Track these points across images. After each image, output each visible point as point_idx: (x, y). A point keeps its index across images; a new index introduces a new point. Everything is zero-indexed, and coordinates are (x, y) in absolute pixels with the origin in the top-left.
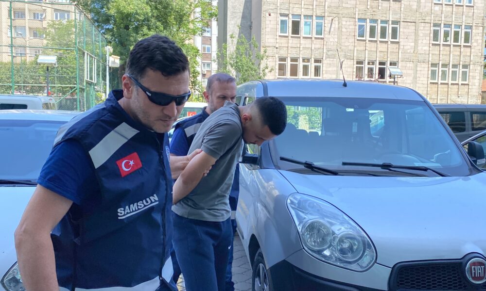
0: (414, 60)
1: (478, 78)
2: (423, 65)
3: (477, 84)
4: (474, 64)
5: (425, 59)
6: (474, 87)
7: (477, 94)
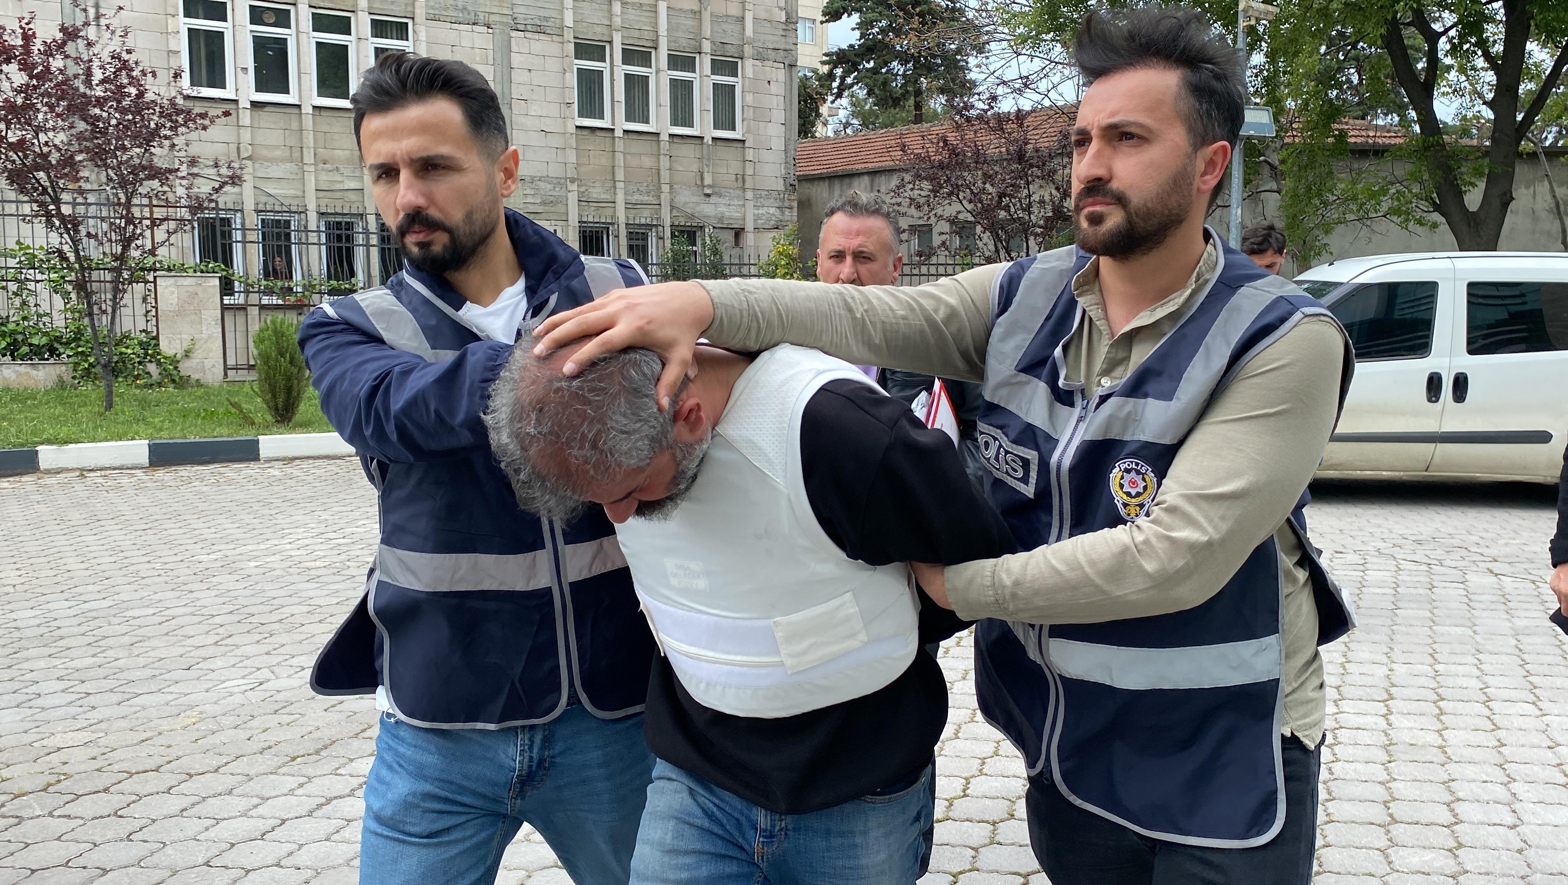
0: (493, 18)
1: (779, 116)
2: (541, 45)
3: (778, 144)
4: (760, 57)
5: (546, 19)
6: (765, 155)
7: (781, 187)
